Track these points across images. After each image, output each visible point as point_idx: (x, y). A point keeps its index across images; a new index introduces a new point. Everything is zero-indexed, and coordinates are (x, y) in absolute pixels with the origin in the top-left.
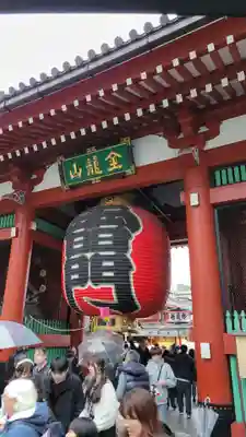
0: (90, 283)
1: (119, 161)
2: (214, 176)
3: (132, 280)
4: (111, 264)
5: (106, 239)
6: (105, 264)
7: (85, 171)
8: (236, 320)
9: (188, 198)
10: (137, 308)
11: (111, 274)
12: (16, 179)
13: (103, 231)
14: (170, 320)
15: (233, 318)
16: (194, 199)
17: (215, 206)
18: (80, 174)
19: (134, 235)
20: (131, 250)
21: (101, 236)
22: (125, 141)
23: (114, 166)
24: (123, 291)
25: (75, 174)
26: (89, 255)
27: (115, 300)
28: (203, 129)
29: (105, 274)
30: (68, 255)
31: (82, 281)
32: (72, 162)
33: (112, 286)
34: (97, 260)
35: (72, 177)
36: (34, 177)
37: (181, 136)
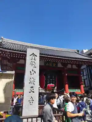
4: (54, 81)
5: (53, 77)
16: (66, 75)
18: (48, 65)
23: (54, 66)
26: (51, 80)
31: (50, 83)
33: (54, 85)
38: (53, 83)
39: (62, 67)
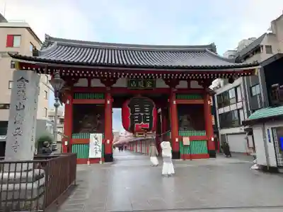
0: (142, 123)
1: (151, 85)
2: (177, 96)
3: (153, 122)
4: (148, 117)
5: (147, 109)
16: (175, 102)
20: (153, 114)
25: (134, 85)
26: (142, 114)
27: (149, 127)
29: (147, 120)
31: (139, 122)
33: (148, 124)
34: (145, 116)
35: (132, 86)
38: (145, 122)
39: (167, 86)
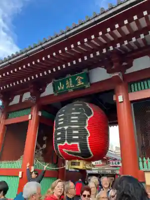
0: (66, 142)
1: (82, 81)
2: (131, 87)
3: (88, 140)
4: (77, 132)
5: (74, 119)
6: (74, 132)
7: (65, 86)
8: (145, 163)
9: (117, 98)
10: (90, 155)
11: (77, 137)
12: (32, 91)
13: (73, 115)
14: (111, 165)
15: (143, 162)
17: (132, 102)
18: (63, 88)
19: (89, 118)
20: (87, 125)
21: (72, 118)
22: (85, 71)
23: (80, 83)
24: (84, 146)
25: (61, 87)
26: (66, 128)
27: (79, 151)
28: (124, 64)
29: (74, 137)
30: (56, 128)
31: (62, 141)
32: (59, 82)
33: (78, 144)
34: (70, 130)
35: (59, 89)
36: (41, 89)
37: (113, 67)
38: (70, 140)
